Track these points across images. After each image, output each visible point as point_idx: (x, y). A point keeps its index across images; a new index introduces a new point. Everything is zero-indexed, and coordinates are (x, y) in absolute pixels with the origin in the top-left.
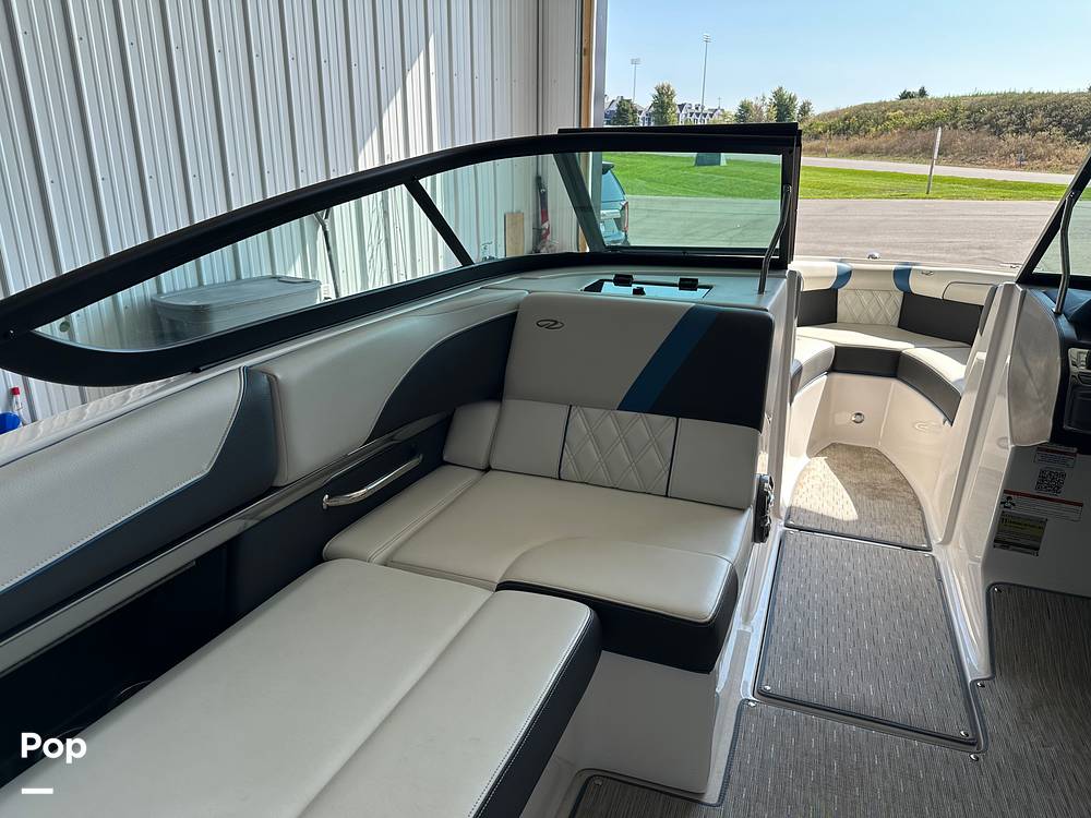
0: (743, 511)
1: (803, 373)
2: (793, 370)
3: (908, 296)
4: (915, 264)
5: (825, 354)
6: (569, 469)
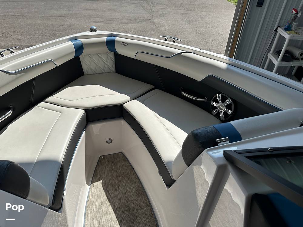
3: (117, 55)
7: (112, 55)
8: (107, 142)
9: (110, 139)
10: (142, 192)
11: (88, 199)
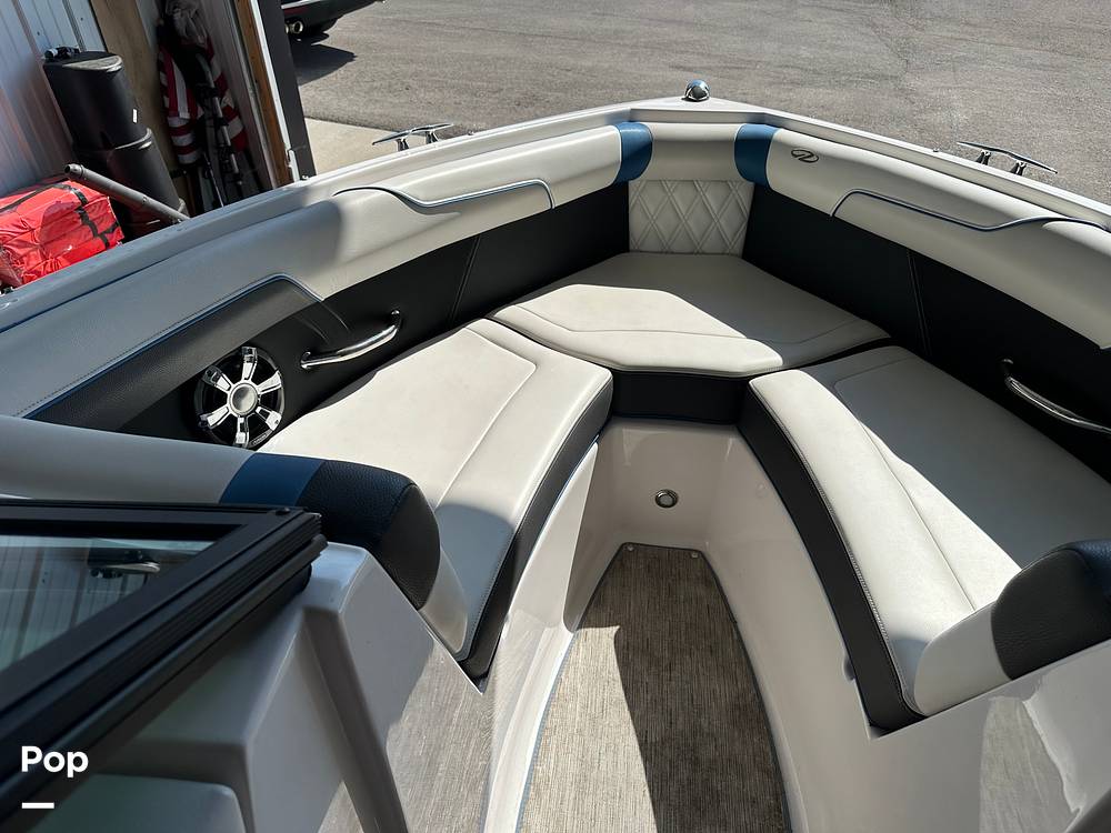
3: (764, 195)
7: (743, 192)
8: (658, 501)
9: (669, 493)
10: (752, 714)
11: (559, 674)
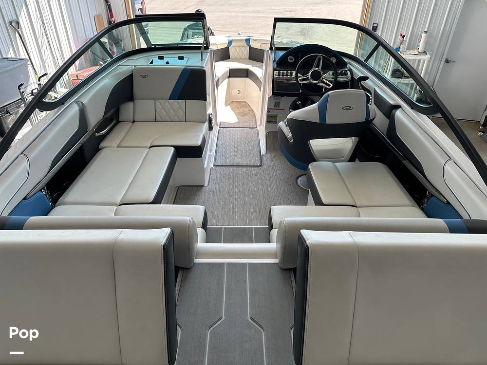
0: (205, 122)
1: (220, 80)
2: (216, 79)
3: (251, 48)
4: (251, 37)
5: (227, 72)
6: (158, 118)
7: (248, 48)
